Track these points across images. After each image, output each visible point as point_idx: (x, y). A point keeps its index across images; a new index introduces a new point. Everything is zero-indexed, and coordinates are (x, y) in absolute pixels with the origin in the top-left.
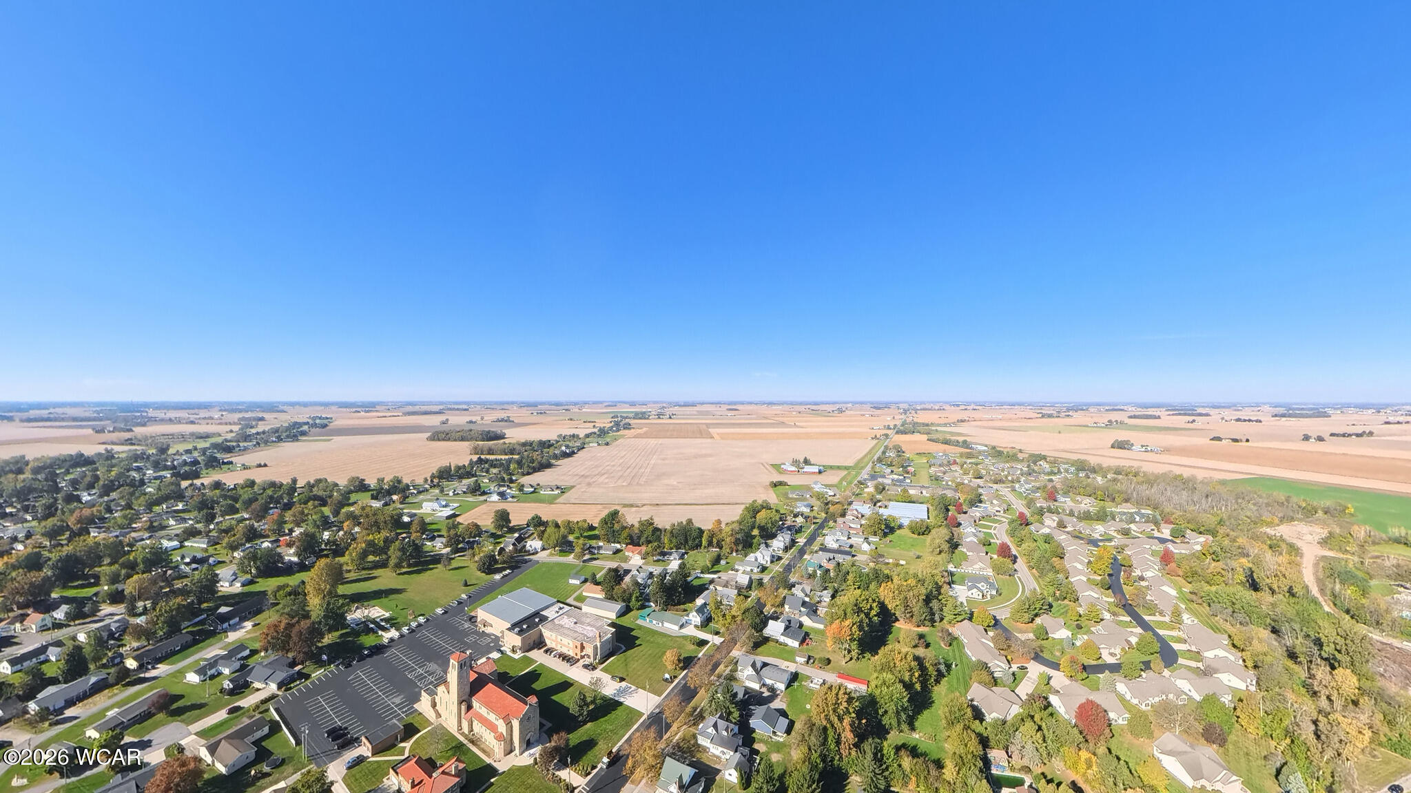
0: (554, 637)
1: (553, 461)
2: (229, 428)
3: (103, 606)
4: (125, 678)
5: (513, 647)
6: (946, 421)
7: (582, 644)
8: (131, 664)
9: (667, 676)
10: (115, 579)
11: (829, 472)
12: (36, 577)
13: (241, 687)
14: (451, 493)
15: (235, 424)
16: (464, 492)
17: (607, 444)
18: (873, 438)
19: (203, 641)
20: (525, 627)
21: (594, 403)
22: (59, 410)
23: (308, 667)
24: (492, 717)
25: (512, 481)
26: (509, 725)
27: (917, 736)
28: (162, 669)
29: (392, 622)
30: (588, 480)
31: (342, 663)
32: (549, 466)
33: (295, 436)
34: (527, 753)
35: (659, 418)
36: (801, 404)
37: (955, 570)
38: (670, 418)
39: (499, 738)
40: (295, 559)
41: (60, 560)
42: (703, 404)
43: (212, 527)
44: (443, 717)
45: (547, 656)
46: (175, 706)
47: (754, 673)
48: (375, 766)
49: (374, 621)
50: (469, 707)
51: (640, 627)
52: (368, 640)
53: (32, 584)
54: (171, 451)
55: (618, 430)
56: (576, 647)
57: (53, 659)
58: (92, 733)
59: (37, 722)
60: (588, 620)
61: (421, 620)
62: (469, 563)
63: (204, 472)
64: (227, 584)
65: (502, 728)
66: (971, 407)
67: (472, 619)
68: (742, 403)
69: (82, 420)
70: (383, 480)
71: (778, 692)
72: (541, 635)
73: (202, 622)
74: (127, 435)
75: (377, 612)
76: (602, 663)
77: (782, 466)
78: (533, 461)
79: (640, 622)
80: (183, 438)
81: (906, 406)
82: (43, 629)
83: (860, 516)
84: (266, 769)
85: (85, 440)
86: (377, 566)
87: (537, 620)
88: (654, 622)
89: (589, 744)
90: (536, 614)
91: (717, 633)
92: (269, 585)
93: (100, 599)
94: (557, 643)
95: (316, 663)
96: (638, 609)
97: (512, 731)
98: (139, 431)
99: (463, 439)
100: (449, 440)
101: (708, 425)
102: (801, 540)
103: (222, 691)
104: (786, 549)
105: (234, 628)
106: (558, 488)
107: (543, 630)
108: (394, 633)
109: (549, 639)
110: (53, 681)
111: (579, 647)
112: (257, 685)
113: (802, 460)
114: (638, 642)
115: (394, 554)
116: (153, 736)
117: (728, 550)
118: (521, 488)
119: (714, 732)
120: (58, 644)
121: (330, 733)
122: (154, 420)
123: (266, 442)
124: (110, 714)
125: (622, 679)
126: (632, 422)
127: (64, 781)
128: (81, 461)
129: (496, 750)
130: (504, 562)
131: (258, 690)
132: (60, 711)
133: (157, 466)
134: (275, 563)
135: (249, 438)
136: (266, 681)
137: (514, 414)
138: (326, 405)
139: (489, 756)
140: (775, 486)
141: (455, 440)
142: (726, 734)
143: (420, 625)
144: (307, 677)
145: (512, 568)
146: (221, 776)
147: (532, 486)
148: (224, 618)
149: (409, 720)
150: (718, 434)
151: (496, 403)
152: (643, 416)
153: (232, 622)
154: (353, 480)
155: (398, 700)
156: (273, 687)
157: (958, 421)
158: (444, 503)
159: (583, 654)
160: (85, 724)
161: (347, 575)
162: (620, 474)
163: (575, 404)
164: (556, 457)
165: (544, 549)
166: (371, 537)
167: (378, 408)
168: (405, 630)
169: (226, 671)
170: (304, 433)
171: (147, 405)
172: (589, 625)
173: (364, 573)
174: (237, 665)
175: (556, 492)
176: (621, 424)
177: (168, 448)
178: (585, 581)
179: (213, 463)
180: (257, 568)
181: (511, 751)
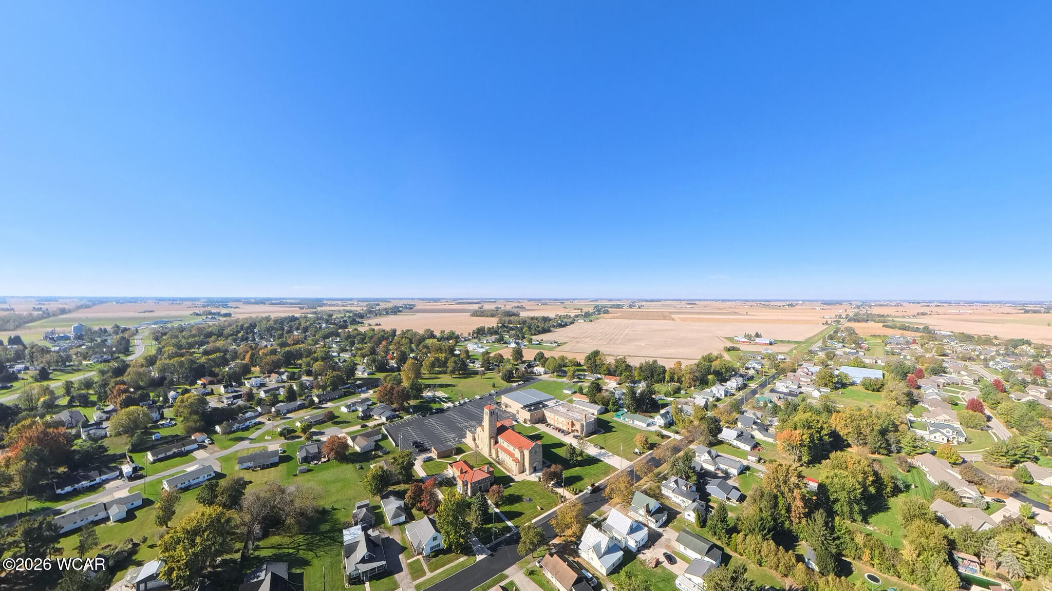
0: (552, 417)
1: (552, 329)
2: (361, 308)
3: (303, 376)
4: (312, 404)
5: (525, 419)
6: (904, 314)
7: (572, 422)
8: (316, 400)
9: (637, 450)
10: (308, 365)
11: (779, 344)
12: (274, 358)
13: (367, 416)
14: (485, 342)
15: (364, 307)
16: (493, 342)
17: (591, 321)
18: (823, 324)
19: (349, 395)
20: (532, 408)
21: (581, 299)
22: (285, 301)
23: (402, 414)
24: (511, 448)
25: (524, 338)
26: (522, 452)
27: (871, 528)
28: (329, 405)
29: (449, 399)
30: (577, 340)
31: (421, 415)
32: (549, 331)
33: (395, 312)
34: (533, 475)
35: (631, 308)
36: (753, 301)
37: (915, 419)
38: (640, 308)
39: (516, 460)
40: (395, 366)
41: (285, 353)
42: (666, 300)
43: (353, 349)
44: (480, 448)
45: (548, 428)
46: (335, 420)
47: (710, 458)
48: (440, 463)
49: (438, 398)
50: (496, 442)
51: (616, 422)
52: (435, 406)
53: (273, 361)
54: (334, 317)
55: (599, 314)
56: (568, 423)
57: (282, 394)
58: (298, 424)
59: (275, 417)
60: (577, 410)
61: (467, 400)
62: (497, 377)
63: (350, 326)
64: (360, 373)
65: (517, 454)
66: (935, 304)
67: (499, 404)
68: (700, 300)
69: (294, 304)
70: (444, 332)
71: (732, 476)
72: (544, 415)
73: (348, 388)
74: (314, 310)
75: (440, 394)
76: (587, 437)
77: (735, 338)
78: (538, 327)
79: (616, 419)
80: (339, 312)
81: (859, 304)
82: (278, 382)
83: (810, 373)
84: (380, 454)
85: (296, 312)
86: (440, 373)
87: (541, 406)
88: (627, 420)
89: (578, 479)
90: (541, 403)
91: (677, 433)
92: (380, 376)
93: (301, 373)
94: (554, 420)
95: (406, 412)
96: (614, 411)
97: (524, 458)
98: (319, 309)
99: (493, 316)
100: (483, 316)
101: (671, 313)
102: (753, 385)
103: (358, 417)
104: (739, 389)
105: (364, 392)
106: (555, 342)
107: (545, 412)
108: (450, 404)
109: (549, 418)
110: (281, 401)
111: (570, 424)
112: (375, 417)
113: (753, 335)
114: (614, 429)
115: (450, 365)
116: (326, 431)
117: (687, 385)
118: (530, 341)
119: (676, 486)
120: (284, 387)
121: (414, 443)
122: (326, 305)
123: (380, 314)
124: (306, 418)
125: (602, 448)
126: (610, 310)
127: (286, 441)
128: (294, 319)
129: (514, 469)
130: (519, 377)
131: (376, 420)
132: (285, 414)
133: (327, 322)
134: (385, 366)
135: (372, 312)
136: (380, 415)
137: (525, 304)
138: (412, 299)
139: (509, 472)
140: (729, 350)
141: (487, 317)
142: (685, 489)
143: (465, 403)
144: (402, 418)
145: (525, 381)
146: (357, 453)
147: (538, 341)
148: (359, 386)
149: (459, 446)
150: (679, 318)
151: (513, 299)
152: (618, 307)
153: (363, 389)
154: (427, 331)
155: (453, 436)
156: (384, 419)
157: (918, 314)
158: (480, 346)
159: (573, 429)
160: (296, 420)
161: (423, 376)
162: (600, 338)
163: (568, 300)
164: (554, 326)
165: (546, 373)
166: (437, 355)
167: (441, 301)
168: (457, 403)
169: (360, 409)
170: (400, 311)
171: (323, 299)
172: (577, 412)
173: (433, 376)
174: (366, 407)
175: (555, 345)
176: (601, 310)
177: (332, 315)
178: (575, 392)
179: (354, 322)
180: (376, 366)
181: (523, 472)
